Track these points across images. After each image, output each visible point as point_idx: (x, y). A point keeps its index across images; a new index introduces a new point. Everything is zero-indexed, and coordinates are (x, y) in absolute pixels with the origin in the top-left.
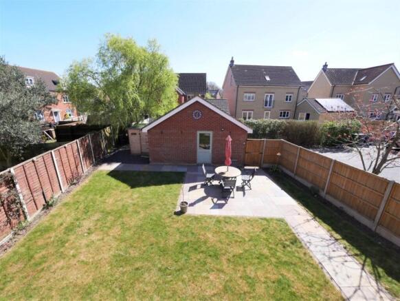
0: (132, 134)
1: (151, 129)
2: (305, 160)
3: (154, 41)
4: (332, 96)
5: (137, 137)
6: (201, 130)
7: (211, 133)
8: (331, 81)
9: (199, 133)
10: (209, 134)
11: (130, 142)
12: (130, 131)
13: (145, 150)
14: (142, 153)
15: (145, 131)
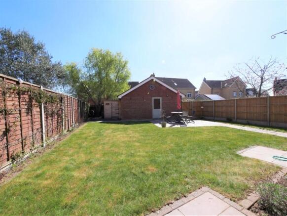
0: (107, 104)
1: (124, 96)
2: (218, 107)
3: (120, 53)
4: (212, 93)
5: (109, 106)
6: (155, 96)
7: (161, 98)
8: (210, 87)
9: (153, 98)
10: (159, 99)
11: (105, 110)
12: (105, 103)
13: (114, 115)
14: (112, 117)
15: (120, 97)
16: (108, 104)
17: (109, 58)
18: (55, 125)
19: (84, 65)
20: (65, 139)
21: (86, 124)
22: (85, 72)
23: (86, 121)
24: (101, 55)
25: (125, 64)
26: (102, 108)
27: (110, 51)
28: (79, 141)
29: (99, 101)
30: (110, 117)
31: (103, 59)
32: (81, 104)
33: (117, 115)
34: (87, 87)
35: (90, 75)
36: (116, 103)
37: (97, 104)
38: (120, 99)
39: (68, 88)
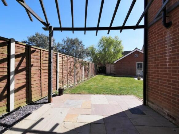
9: (137, 63)
10: (142, 63)
11: (107, 69)
12: (107, 65)
13: (112, 72)
14: (111, 73)
15: (115, 62)
16: (109, 66)
17: (110, 41)
18: (86, 74)
19: (97, 46)
20: (89, 80)
21: (97, 75)
22: (98, 49)
23: (97, 74)
24: (106, 40)
25: (119, 43)
26: (106, 68)
27: (111, 37)
28: (94, 80)
29: (104, 64)
30: (110, 73)
31: (107, 41)
32: (95, 66)
33: (113, 72)
34: (98, 57)
35: (100, 51)
36: (113, 65)
37: (103, 66)
38: (115, 63)
39: (90, 58)
